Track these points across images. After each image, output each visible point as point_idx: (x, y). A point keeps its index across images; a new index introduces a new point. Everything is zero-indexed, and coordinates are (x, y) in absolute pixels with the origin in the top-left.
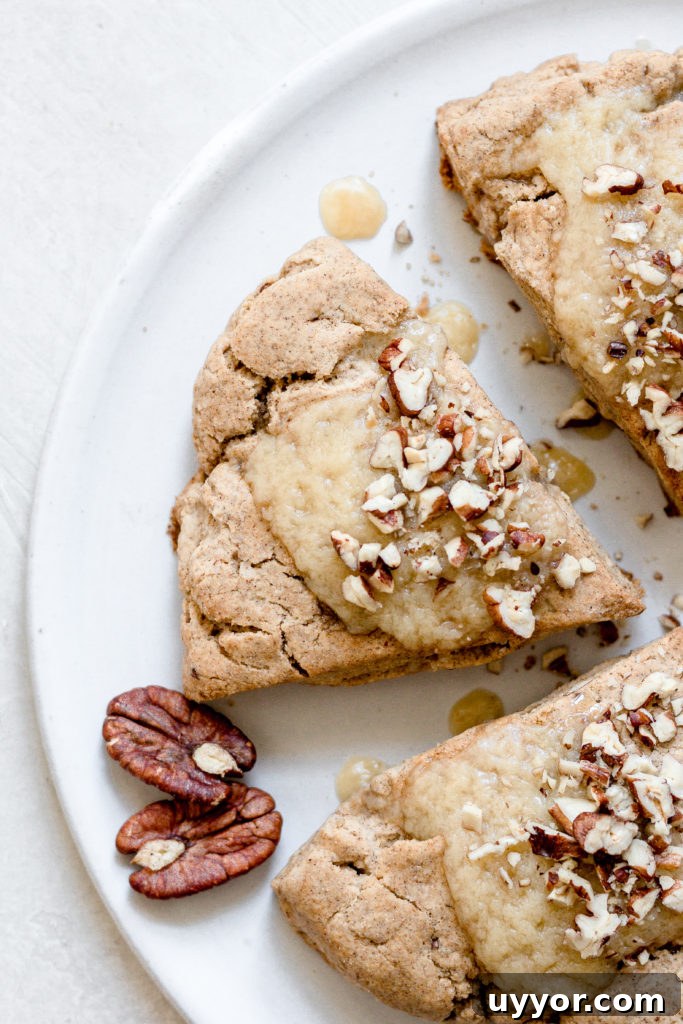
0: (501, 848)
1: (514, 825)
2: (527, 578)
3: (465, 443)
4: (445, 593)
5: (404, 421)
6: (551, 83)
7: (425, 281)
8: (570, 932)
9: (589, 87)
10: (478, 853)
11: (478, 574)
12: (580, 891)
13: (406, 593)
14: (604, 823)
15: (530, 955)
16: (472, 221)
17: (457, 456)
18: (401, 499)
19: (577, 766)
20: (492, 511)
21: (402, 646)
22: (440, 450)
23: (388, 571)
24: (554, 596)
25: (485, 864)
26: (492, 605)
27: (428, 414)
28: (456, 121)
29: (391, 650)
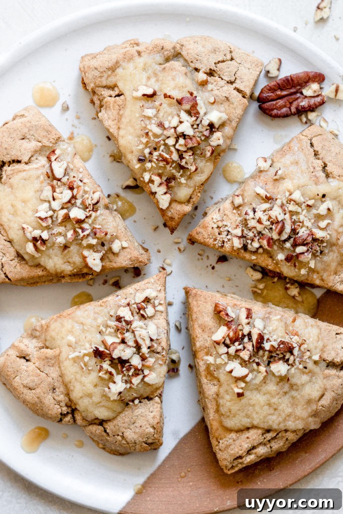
0: (81, 354)
1: (87, 346)
2: (99, 248)
3: (78, 192)
4: (66, 251)
5: (55, 182)
6: (124, 50)
7: (73, 126)
8: (106, 389)
9: (139, 53)
10: (72, 355)
11: (80, 245)
12: (111, 373)
13: (51, 251)
14: (122, 346)
15: (91, 398)
16: (92, 102)
17: (74, 197)
18: (51, 213)
19: (113, 323)
20: (86, 220)
21: (49, 272)
22: (67, 195)
23: (44, 242)
24: (110, 255)
25: (76, 360)
26: (84, 258)
27: (65, 180)
28: (87, 63)
29: (44, 273)
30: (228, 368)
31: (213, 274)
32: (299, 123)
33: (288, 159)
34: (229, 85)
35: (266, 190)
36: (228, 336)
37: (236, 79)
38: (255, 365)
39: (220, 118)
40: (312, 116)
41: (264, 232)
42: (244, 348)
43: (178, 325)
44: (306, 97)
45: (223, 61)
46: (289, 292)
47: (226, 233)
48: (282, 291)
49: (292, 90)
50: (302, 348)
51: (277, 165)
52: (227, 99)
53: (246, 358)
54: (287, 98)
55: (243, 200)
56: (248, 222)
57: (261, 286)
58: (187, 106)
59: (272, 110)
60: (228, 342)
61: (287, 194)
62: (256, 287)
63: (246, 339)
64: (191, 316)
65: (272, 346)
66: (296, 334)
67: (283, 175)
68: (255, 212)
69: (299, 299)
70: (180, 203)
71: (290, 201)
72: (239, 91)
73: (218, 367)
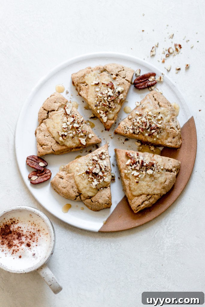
0: (82, 173)
1: (83, 170)
2: (84, 137)
3: (76, 118)
4: (73, 139)
5: (67, 116)
6: (87, 70)
7: (70, 98)
8: (91, 184)
9: (92, 71)
10: (78, 174)
11: (78, 136)
12: (92, 178)
13: (68, 139)
14: (95, 169)
15: (86, 189)
16: (77, 90)
17: (74, 120)
18: (67, 126)
19: (91, 162)
20: (79, 127)
21: (68, 147)
22: (72, 119)
23: (65, 136)
24: (88, 139)
25: (80, 176)
26: (80, 140)
27: (71, 115)
28: (74, 76)
29: (66, 148)
30: (132, 173)
31: (123, 145)
32: (149, 91)
33: (146, 102)
34: (124, 79)
35: (140, 112)
36: (131, 162)
37: (125, 76)
38: (141, 172)
39: (122, 89)
40: (153, 88)
41: (140, 127)
42: (137, 166)
43: (113, 164)
44: (150, 81)
45: (121, 71)
46: (151, 149)
47: (127, 128)
48: (148, 149)
49: (145, 79)
50: (157, 165)
51: (142, 104)
52: (123, 83)
53: (138, 169)
54: (144, 82)
55: (132, 116)
56: (134, 123)
57: (141, 148)
58: (110, 86)
59: (139, 87)
60: (131, 164)
61: (147, 113)
62: (139, 148)
63: (137, 163)
64: (118, 158)
65: (147, 164)
66: (155, 160)
67: (145, 107)
68: (136, 120)
69: (154, 151)
70: (110, 120)
71: (148, 115)
72: (127, 80)
73: (129, 174)
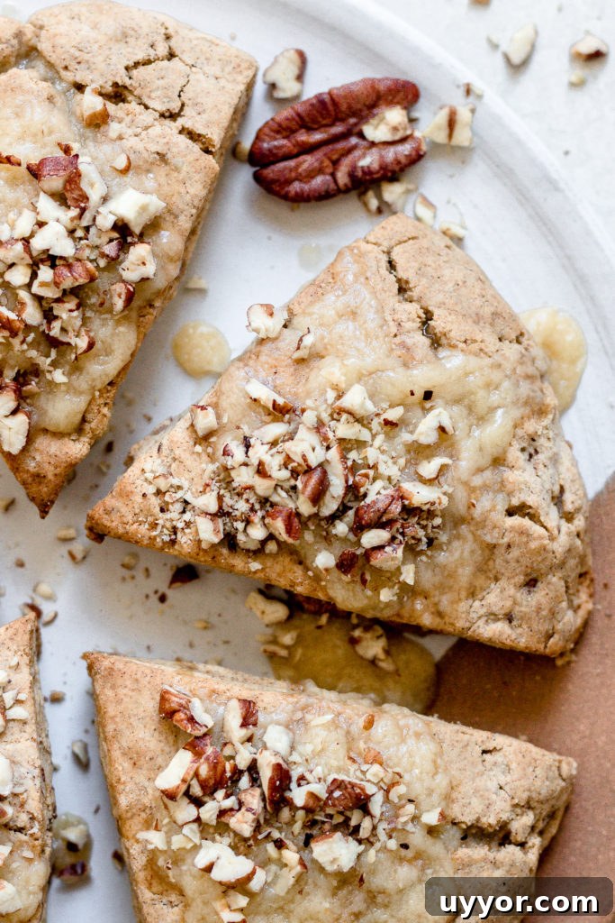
30: (202, 860)
31: (162, 613)
32: (362, 213)
33: (331, 304)
34: (167, 122)
35: (276, 389)
36: (196, 775)
37: (183, 105)
38: (271, 848)
39: (144, 208)
40: (392, 192)
41: (275, 499)
42: (241, 804)
43: (78, 750)
44: (373, 144)
45: (148, 62)
46: (361, 650)
47: (179, 507)
48: (342, 650)
49: (338, 129)
50: (393, 795)
51: (301, 322)
52: (162, 157)
53: (247, 831)
54: (325, 149)
55: (218, 417)
56: (233, 474)
57: (288, 639)
58: (56, 183)
59: (289, 182)
60: (197, 790)
61: (331, 395)
62: (275, 641)
63: (245, 781)
64: (104, 726)
65: (312, 795)
66: (377, 760)
67: (320, 347)
68: (248, 446)
69: (386, 665)
70: (58, 435)
71: (337, 413)
72: (192, 136)
73: (178, 858)
